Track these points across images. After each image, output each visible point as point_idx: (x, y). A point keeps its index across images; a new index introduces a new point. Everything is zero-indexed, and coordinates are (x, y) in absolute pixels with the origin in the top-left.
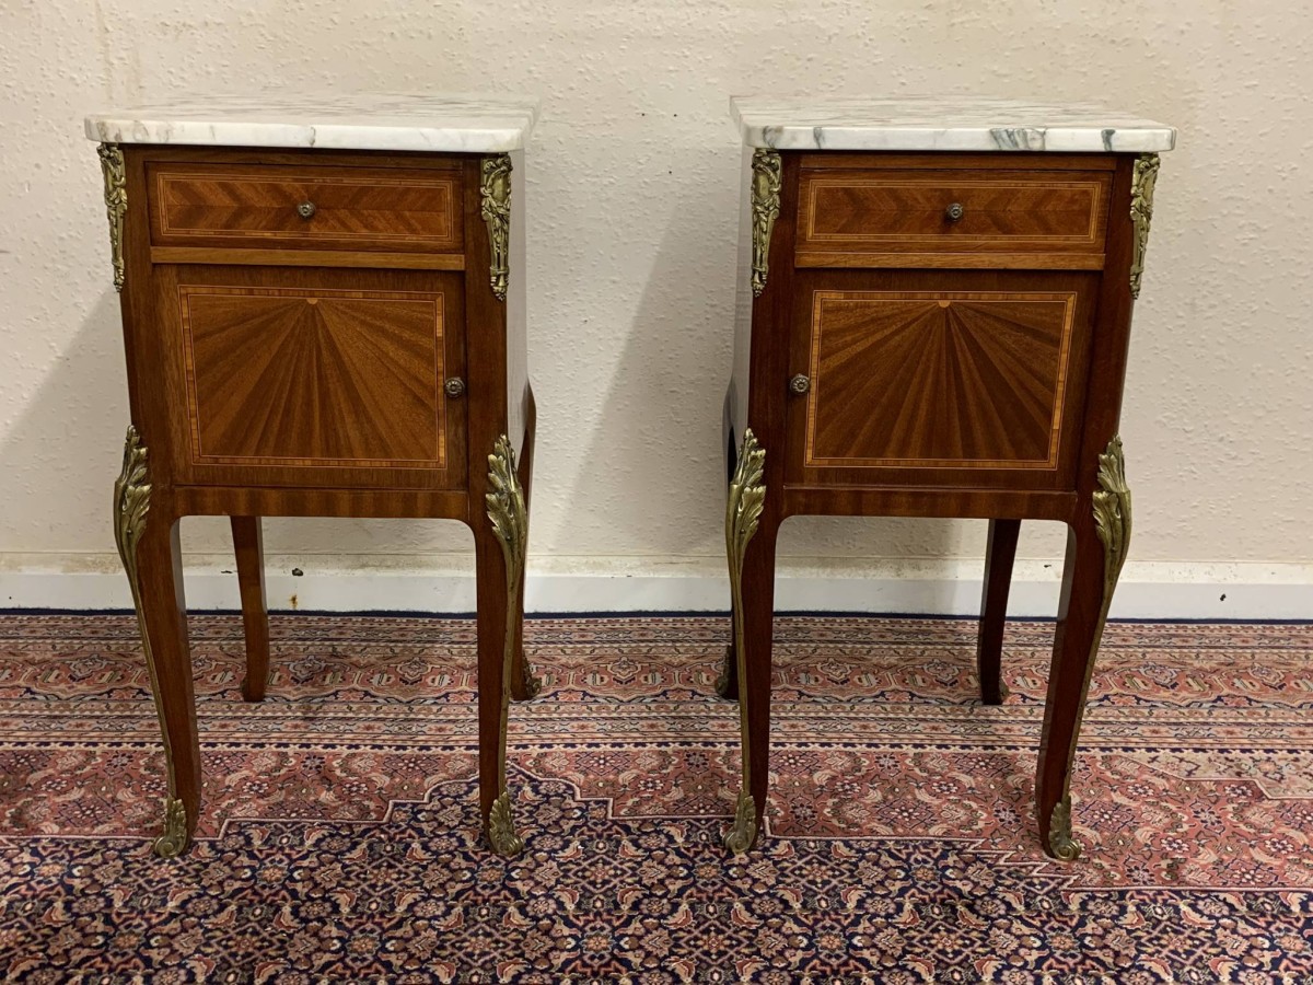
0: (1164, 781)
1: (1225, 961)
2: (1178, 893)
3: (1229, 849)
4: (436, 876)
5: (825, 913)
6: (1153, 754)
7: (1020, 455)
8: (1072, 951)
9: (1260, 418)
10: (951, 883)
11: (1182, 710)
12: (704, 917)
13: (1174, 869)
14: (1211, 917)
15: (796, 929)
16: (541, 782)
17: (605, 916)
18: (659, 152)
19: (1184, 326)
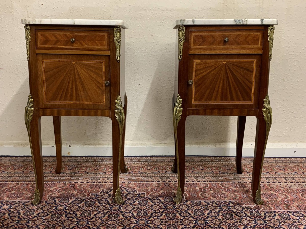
0: (283, 189)
1: (302, 226)
2: (289, 212)
3: (301, 203)
4: (101, 208)
5: (199, 216)
6: (280, 183)
7: (244, 100)
8: (263, 224)
9: (301, 107)
10: (231, 210)
11: (287, 175)
12: (169, 217)
13: (287, 207)
14: (297, 217)
15: (192, 219)
16: (128, 189)
17: (144, 217)
18: (157, 45)
19: (282, 85)
